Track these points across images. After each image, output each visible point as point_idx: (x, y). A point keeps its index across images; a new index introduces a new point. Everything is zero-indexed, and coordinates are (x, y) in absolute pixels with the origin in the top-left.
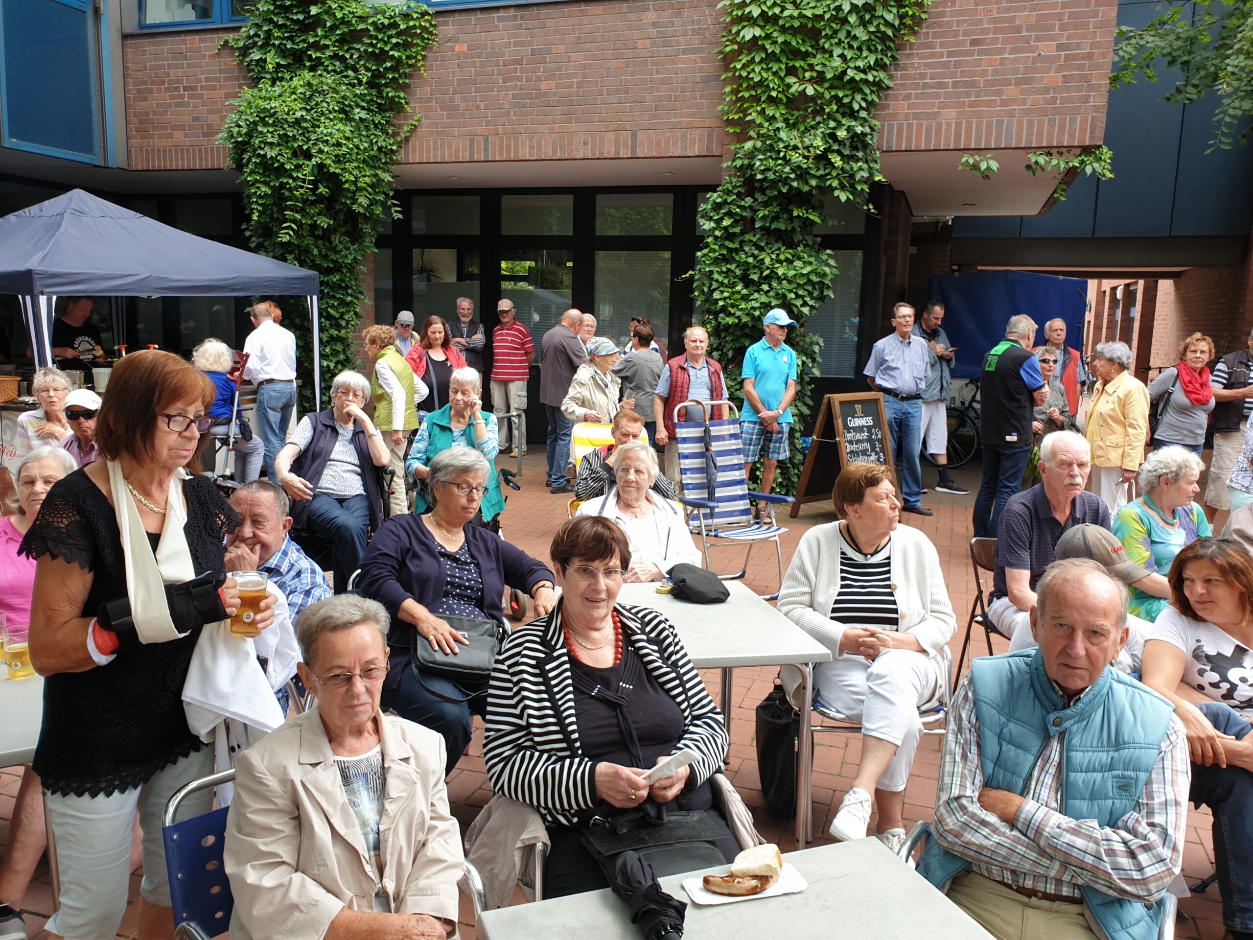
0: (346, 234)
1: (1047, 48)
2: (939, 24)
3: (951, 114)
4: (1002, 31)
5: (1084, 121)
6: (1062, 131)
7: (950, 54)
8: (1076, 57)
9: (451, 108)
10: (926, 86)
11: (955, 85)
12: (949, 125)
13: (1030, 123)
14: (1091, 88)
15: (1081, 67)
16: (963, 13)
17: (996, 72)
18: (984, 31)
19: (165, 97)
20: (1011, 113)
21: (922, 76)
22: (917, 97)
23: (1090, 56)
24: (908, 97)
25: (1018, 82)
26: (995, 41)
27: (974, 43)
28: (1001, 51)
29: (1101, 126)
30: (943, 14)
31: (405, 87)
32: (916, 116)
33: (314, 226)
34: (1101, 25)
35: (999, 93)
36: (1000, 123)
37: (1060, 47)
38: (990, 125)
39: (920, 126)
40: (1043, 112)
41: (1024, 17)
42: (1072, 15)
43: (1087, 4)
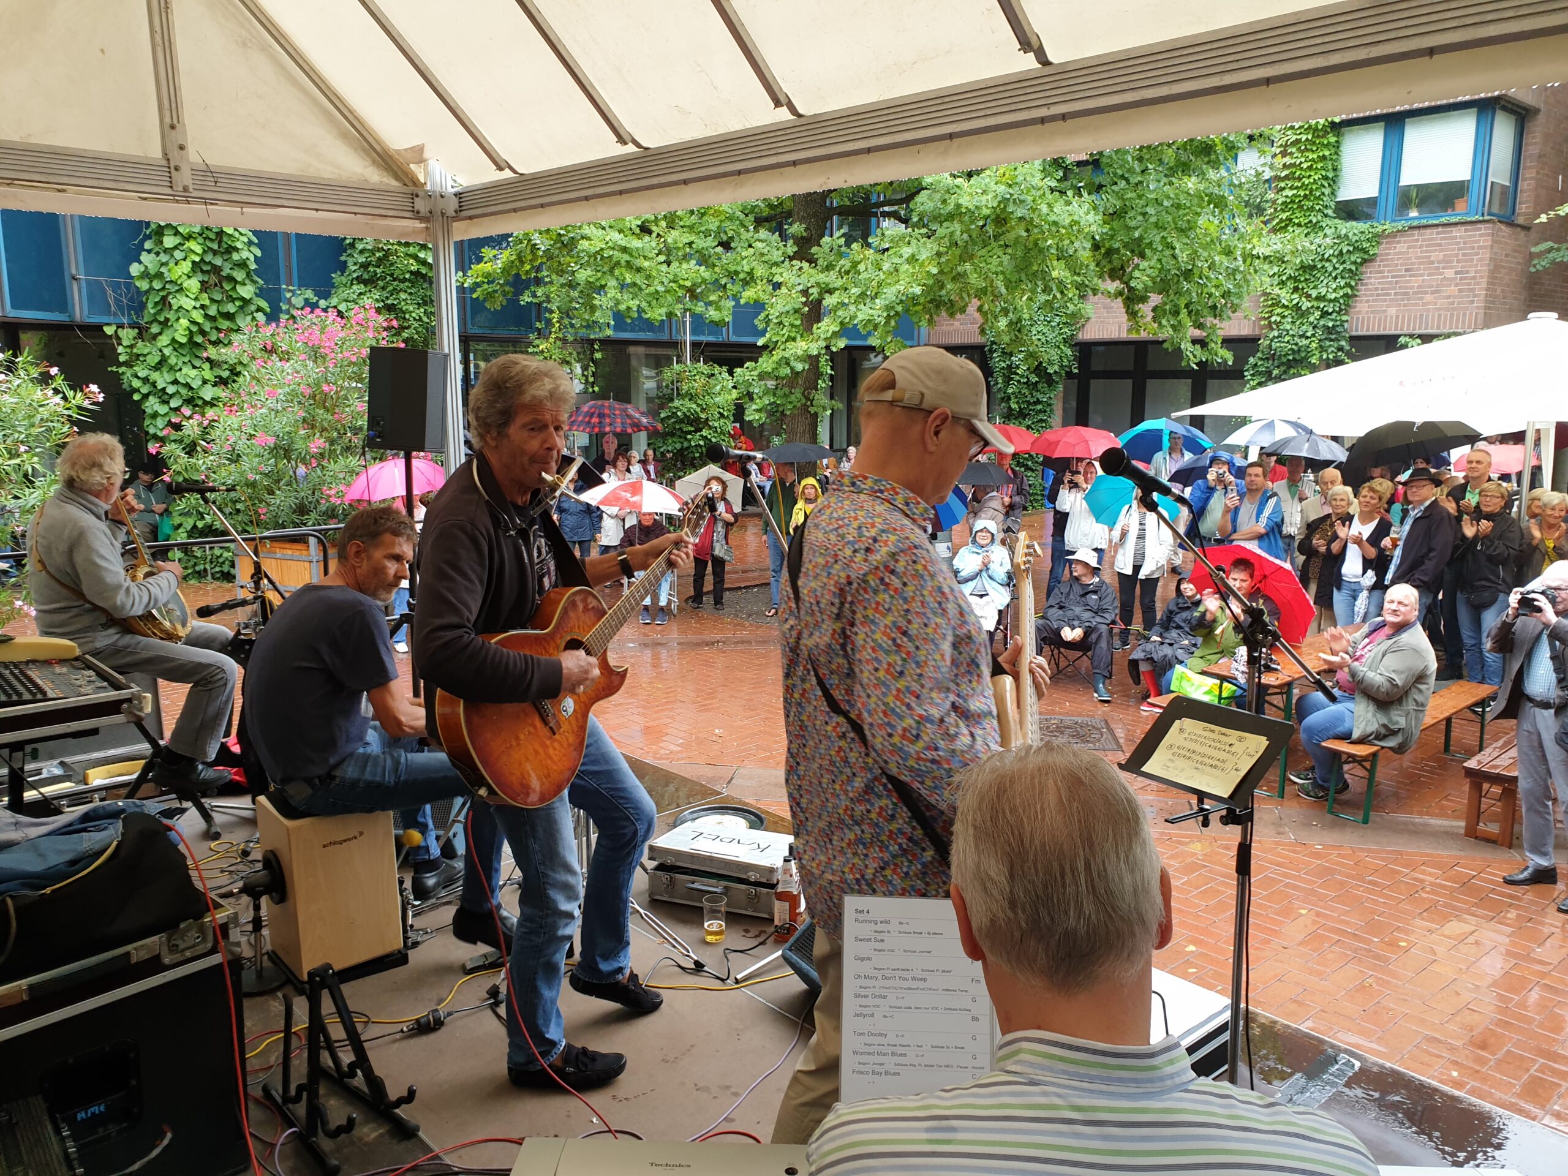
0: (1046, 384)
1: (1449, 273)
2: (1387, 260)
3: (1392, 311)
4: (1420, 263)
5: (1471, 313)
7: (1393, 277)
8: (1466, 278)
10: (1378, 295)
11: (1396, 294)
12: (1391, 317)
13: (1439, 316)
14: (1475, 296)
15: (1469, 284)
16: (1399, 254)
17: (1419, 287)
18: (1413, 264)
20: (1428, 310)
21: (1376, 289)
22: (1373, 301)
23: (1474, 278)
24: (1368, 301)
25: (1433, 293)
26: (1419, 269)
27: (1406, 270)
28: (1422, 275)
30: (1388, 254)
32: (1372, 312)
33: (1027, 381)
34: (1480, 260)
35: (1421, 299)
36: (1422, 315)
37: (1456, 273)
38: (1415, 317)
39: (1375, 318)
40: (1447, 309)
41: (1436, 255)
42: (1464, 255)
43: (1473, 248)
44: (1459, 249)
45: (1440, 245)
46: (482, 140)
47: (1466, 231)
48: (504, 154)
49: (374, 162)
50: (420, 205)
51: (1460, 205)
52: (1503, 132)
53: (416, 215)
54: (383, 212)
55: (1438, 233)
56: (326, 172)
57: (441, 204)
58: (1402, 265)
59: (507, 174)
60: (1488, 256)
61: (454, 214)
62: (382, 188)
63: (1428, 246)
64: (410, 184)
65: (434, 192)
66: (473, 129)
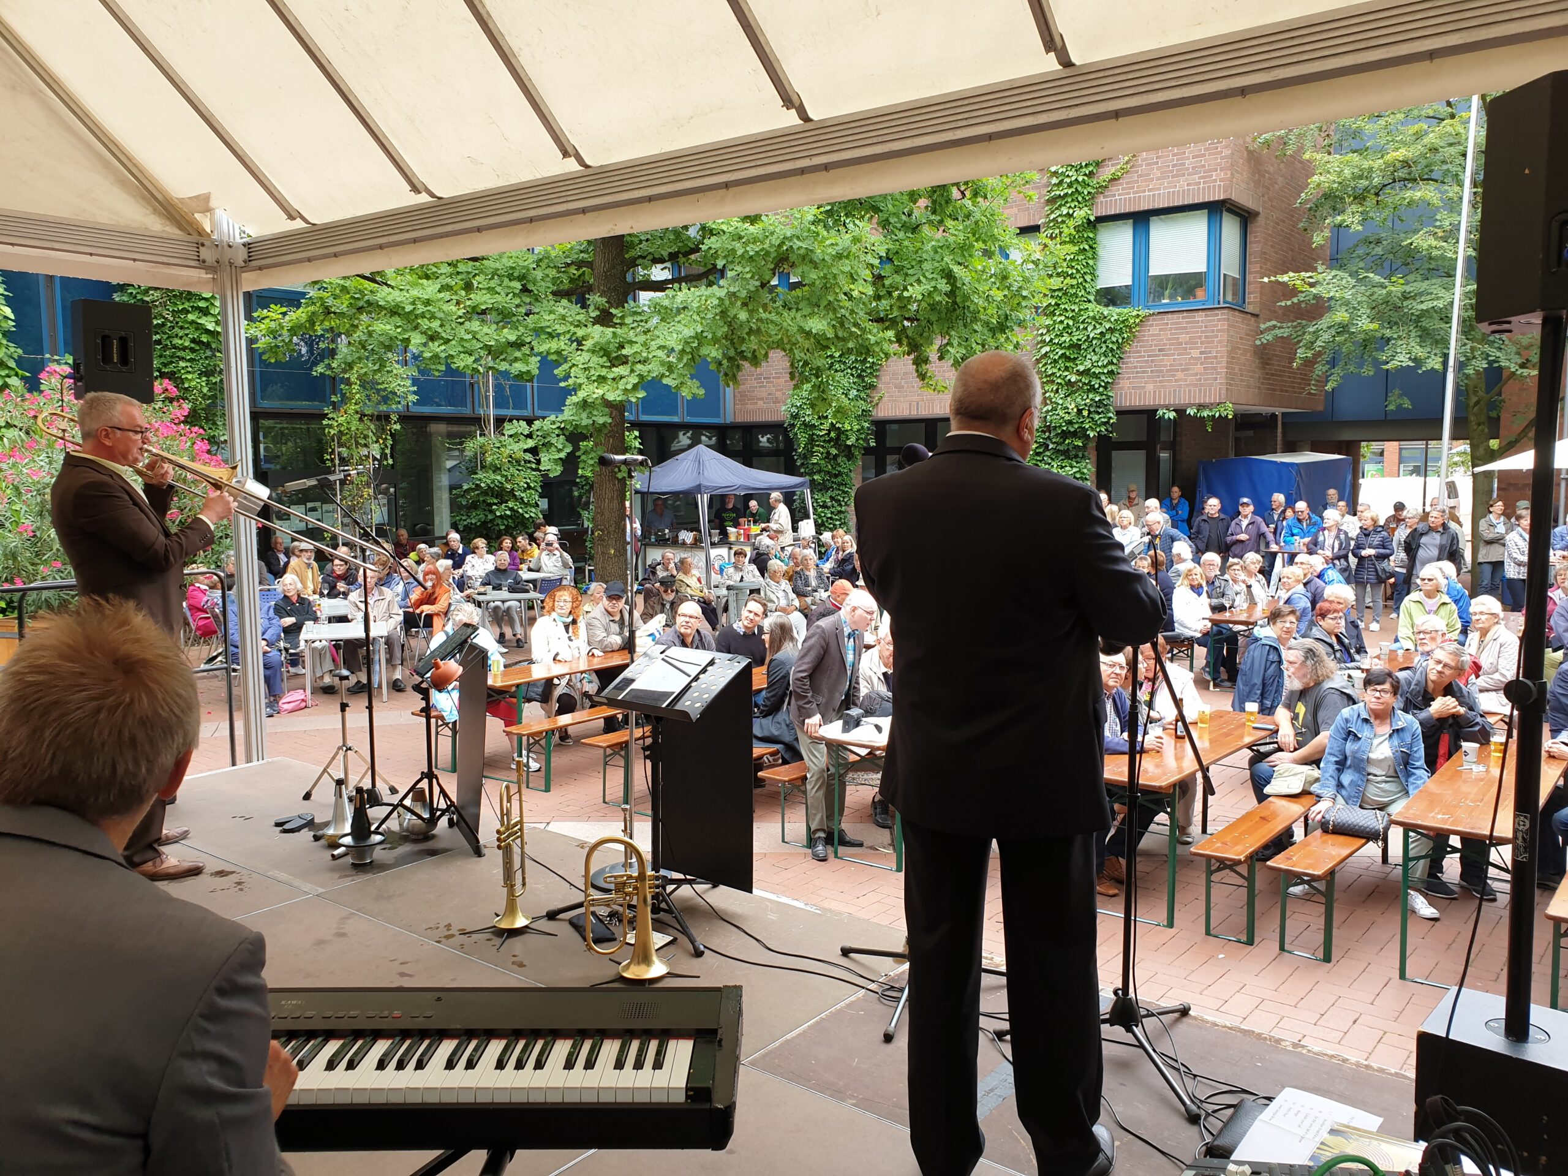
0: (845, 456)
3: (1150, 387)
4: (1171, 344)
5: (1216, 390)
6: (1205, 396)
7: (1149, 356)
8: (1209, 358)
9: (899, 387)
10: (1137, 372)
11: (1152, 372)
13: (1190, 391)
14: (1217, 373)
15: (1212, 363)
16: (1153, 335)
17: (1171, 365)
18: (1165, 345)
19: (754, 383)
20: (1180, 386)
21: (1135, 367)
23: (1216, 357)
25: (1183, 370)
26: (1170, 349)
27: (1160, 350)
28: (1173, 355)
29: (1224, 392)
30: (1144, 336)
31: (876, 377)
32: (1133, 388)
33: (828, 453)
34: (1220, 342)
35: (1173, 376)
37: (1201, 353)
38: (1170, 393)
39: (1135, 393)
40: (1196, 385)
41: (1184, 338)
42: (1206, 337)
43: (1213, 331)
44: (1202, 332)
45: (1185, 328)
46: (272, 189)
47: (1206, 316)
48: (296, 204)
49: (155, 210)
50: (205, 253)
51: (1200, 293)
52: (1230, 229)
53: (202, 264)
54: (165, 260)
55: (1183, 318)
56: (103, 218)
57: (229, 253)
58: (1156, 345)
59: (298, 224)
60: (1225, 338)
61: (243, 264)
62: (165, 235)
63: (1176, 329)
64: (195, 234)
65: (222, 241)
66: (262, 178)
